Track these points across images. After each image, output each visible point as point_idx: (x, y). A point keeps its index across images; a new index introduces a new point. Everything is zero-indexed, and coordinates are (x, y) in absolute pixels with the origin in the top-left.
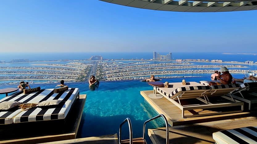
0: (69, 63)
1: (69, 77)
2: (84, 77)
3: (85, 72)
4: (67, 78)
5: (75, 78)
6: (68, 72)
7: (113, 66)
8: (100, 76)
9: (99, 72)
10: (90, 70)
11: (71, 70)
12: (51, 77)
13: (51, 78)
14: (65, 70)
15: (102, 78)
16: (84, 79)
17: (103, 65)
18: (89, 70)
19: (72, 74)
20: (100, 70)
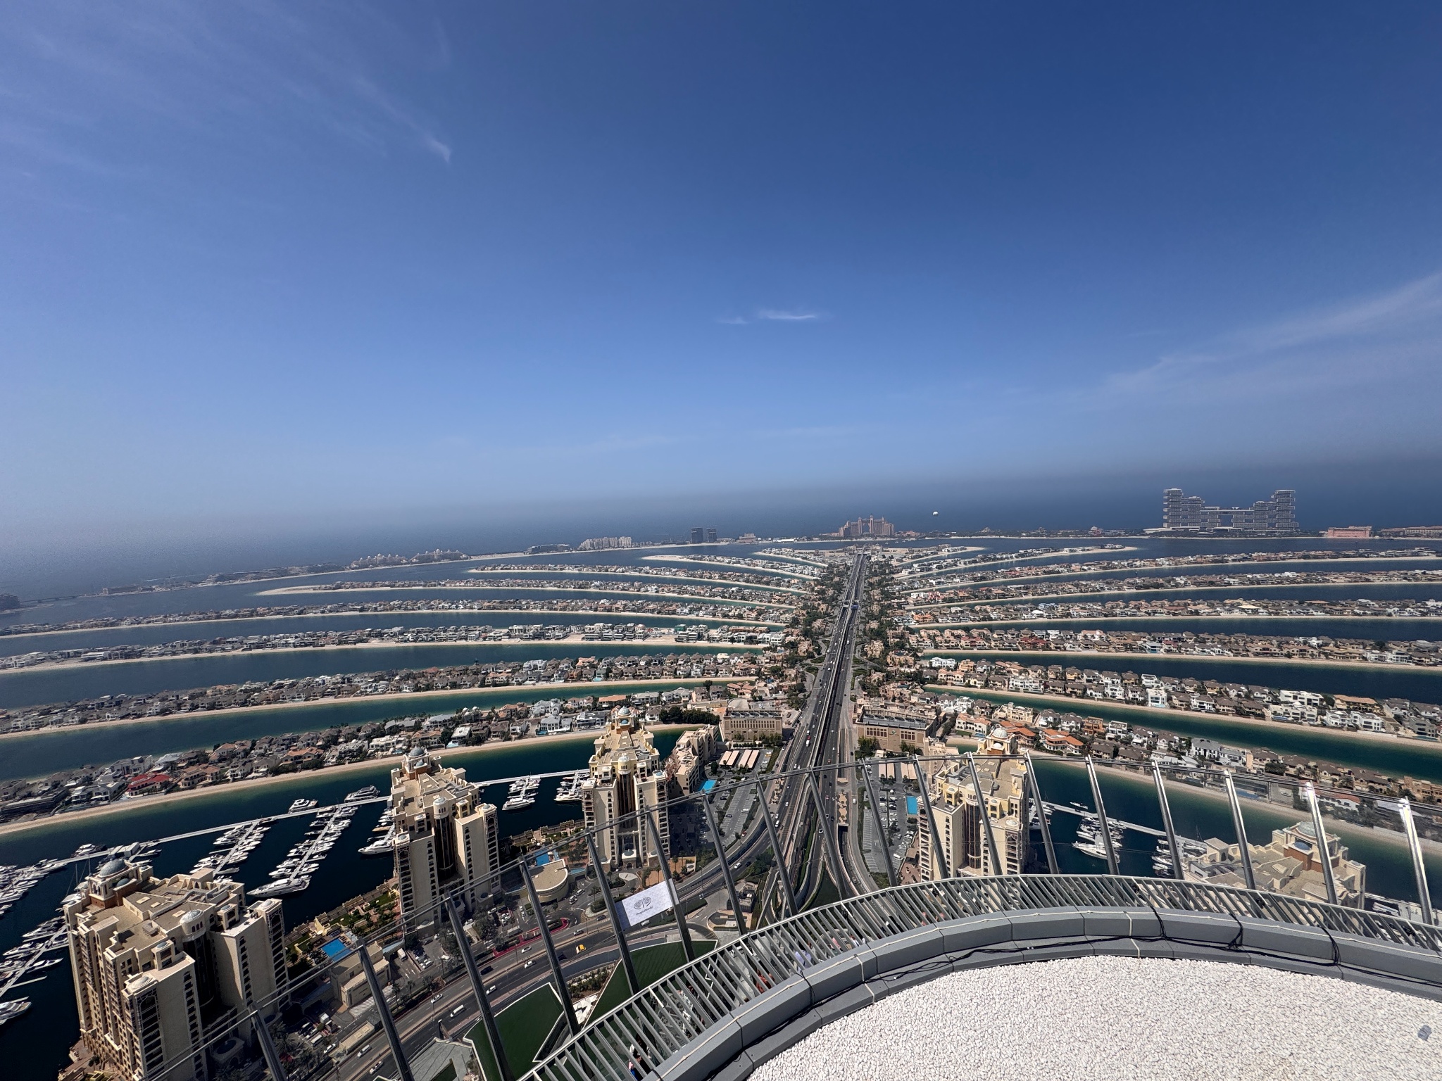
0: (760, 553)
1: (760, 613)
2: (813, 616)
3: (818, 592)
4: (754, 615)
5: (783, 617)
6: (758, 589)
7: (938, 568)
8: (882, 613)
9: (876, 593)
10: (839, 587)
11: (768, 583)
12: (700, 609)
13: (701, 613)
14: (747, 581)
15: (891, 625)
16: (817, 624)
17: (894, 563)
18: (838, 583)
19: (770, 602)
20: (879, 584)
